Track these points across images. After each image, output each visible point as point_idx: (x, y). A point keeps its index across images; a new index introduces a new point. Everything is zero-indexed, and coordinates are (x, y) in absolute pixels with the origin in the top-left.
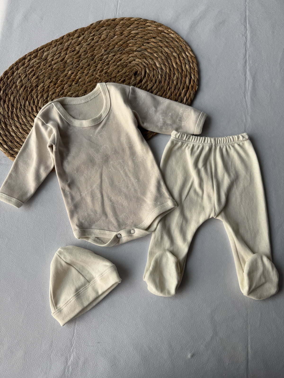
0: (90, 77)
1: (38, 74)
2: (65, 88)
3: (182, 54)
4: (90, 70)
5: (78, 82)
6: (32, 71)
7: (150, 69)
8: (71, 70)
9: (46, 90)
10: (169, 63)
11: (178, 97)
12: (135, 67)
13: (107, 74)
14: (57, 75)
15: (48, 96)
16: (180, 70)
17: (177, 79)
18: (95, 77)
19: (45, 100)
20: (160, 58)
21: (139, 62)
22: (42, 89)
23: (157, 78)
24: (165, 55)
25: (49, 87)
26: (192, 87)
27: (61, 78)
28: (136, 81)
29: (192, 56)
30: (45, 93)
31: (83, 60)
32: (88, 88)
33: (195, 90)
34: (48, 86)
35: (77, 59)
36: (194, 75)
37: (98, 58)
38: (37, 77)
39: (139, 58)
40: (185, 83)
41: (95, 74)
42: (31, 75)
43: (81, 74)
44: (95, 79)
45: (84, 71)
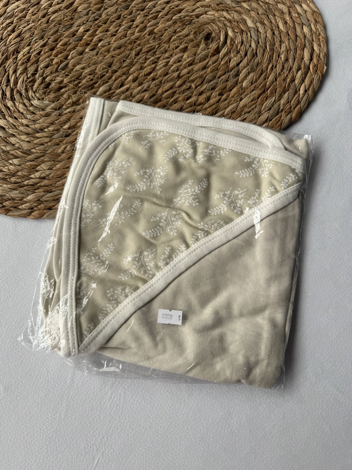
0: (121, 39)
1: (21, 30)
2: (69, 57)
3: (295, 6)
4: (120, 26)
5: (97, 46)
6: (9, 23)
7: (236, 31)
8: (84, 24)
9: (33, 59)
10: (271, 22)
11: (289, 85)
12: (207, 26)
13: (153, 36)
14: (56, 34)
15: (36, 70)
16: (292, 36)
17: (287, 51)
18: (129, 39)
19: (30, 77)
20: (254, 11)
21: (214, 16)
22: (26, 56)
23: (248, 46)
24: (263, 7)
25: (39, 54)
26: (316, 66)
27: (64, 38)
28: (209, 50)
29: (315, 11)
30: (32, 64)
31: (108, 8)
32: (116, 59)
33: (322, 72)
34: (37, 52)
35: (97, 6)
36: (319, 45)
37: (137, 6)
38: (19, 35)
39: (215, 10)
40: (301, 59)
41: (129, 34)
42: (8, 31)
43: (102, 34)
44: (130, 43)
45: (110, 27)
